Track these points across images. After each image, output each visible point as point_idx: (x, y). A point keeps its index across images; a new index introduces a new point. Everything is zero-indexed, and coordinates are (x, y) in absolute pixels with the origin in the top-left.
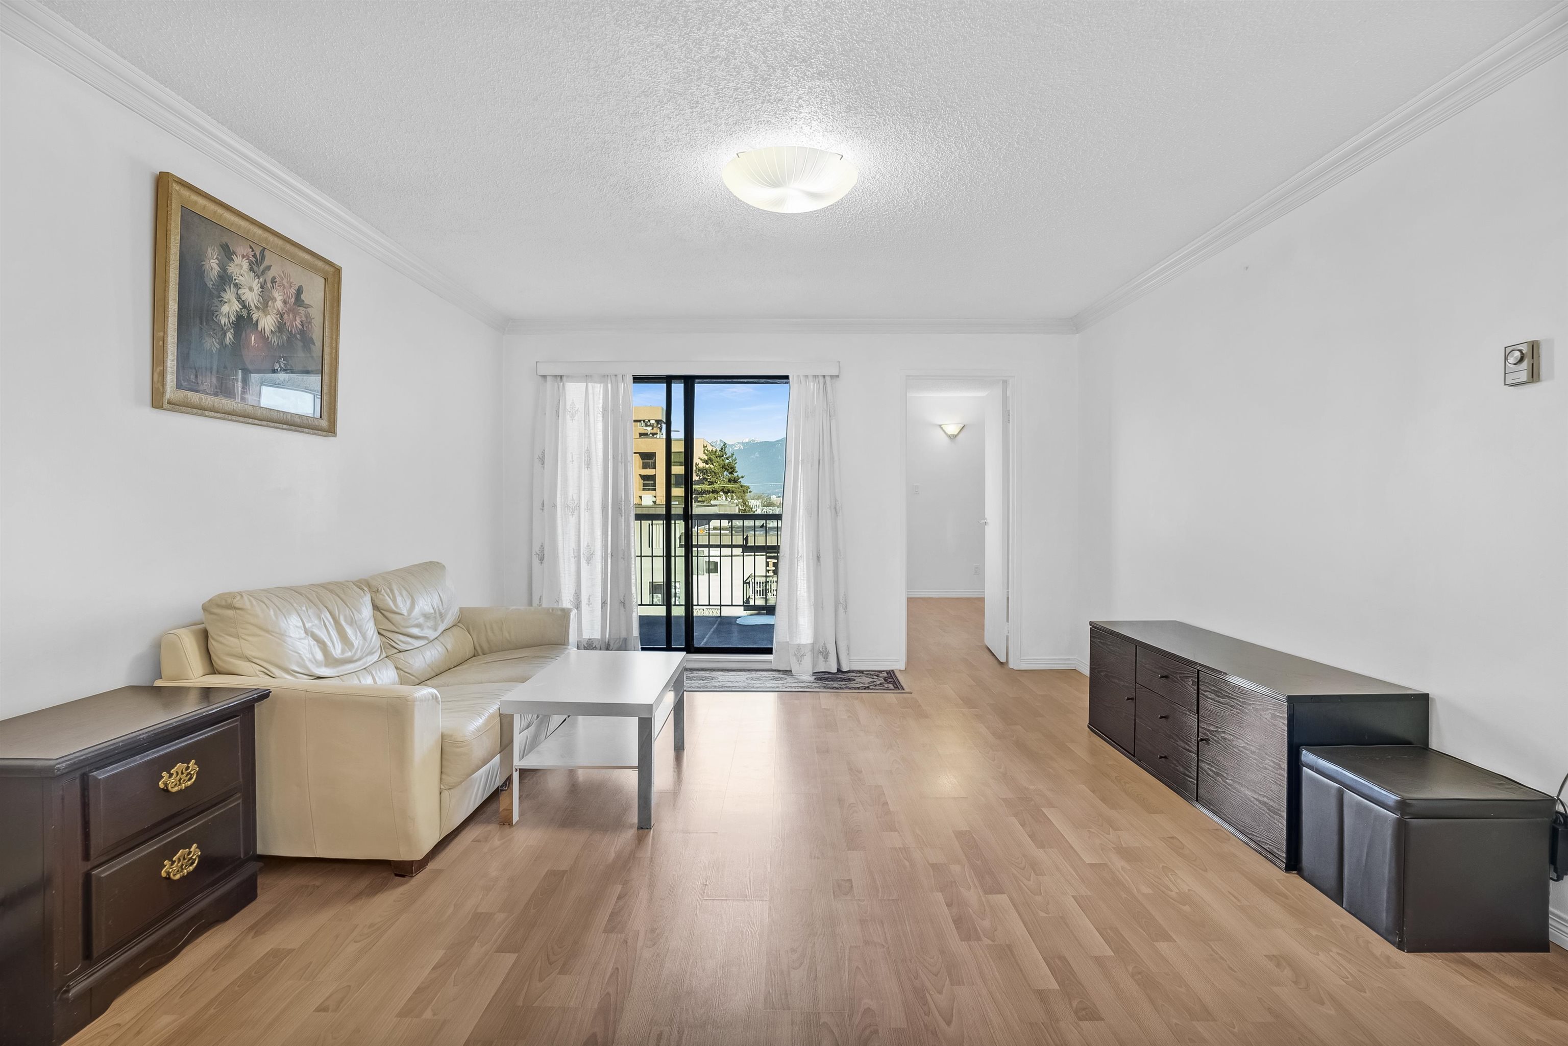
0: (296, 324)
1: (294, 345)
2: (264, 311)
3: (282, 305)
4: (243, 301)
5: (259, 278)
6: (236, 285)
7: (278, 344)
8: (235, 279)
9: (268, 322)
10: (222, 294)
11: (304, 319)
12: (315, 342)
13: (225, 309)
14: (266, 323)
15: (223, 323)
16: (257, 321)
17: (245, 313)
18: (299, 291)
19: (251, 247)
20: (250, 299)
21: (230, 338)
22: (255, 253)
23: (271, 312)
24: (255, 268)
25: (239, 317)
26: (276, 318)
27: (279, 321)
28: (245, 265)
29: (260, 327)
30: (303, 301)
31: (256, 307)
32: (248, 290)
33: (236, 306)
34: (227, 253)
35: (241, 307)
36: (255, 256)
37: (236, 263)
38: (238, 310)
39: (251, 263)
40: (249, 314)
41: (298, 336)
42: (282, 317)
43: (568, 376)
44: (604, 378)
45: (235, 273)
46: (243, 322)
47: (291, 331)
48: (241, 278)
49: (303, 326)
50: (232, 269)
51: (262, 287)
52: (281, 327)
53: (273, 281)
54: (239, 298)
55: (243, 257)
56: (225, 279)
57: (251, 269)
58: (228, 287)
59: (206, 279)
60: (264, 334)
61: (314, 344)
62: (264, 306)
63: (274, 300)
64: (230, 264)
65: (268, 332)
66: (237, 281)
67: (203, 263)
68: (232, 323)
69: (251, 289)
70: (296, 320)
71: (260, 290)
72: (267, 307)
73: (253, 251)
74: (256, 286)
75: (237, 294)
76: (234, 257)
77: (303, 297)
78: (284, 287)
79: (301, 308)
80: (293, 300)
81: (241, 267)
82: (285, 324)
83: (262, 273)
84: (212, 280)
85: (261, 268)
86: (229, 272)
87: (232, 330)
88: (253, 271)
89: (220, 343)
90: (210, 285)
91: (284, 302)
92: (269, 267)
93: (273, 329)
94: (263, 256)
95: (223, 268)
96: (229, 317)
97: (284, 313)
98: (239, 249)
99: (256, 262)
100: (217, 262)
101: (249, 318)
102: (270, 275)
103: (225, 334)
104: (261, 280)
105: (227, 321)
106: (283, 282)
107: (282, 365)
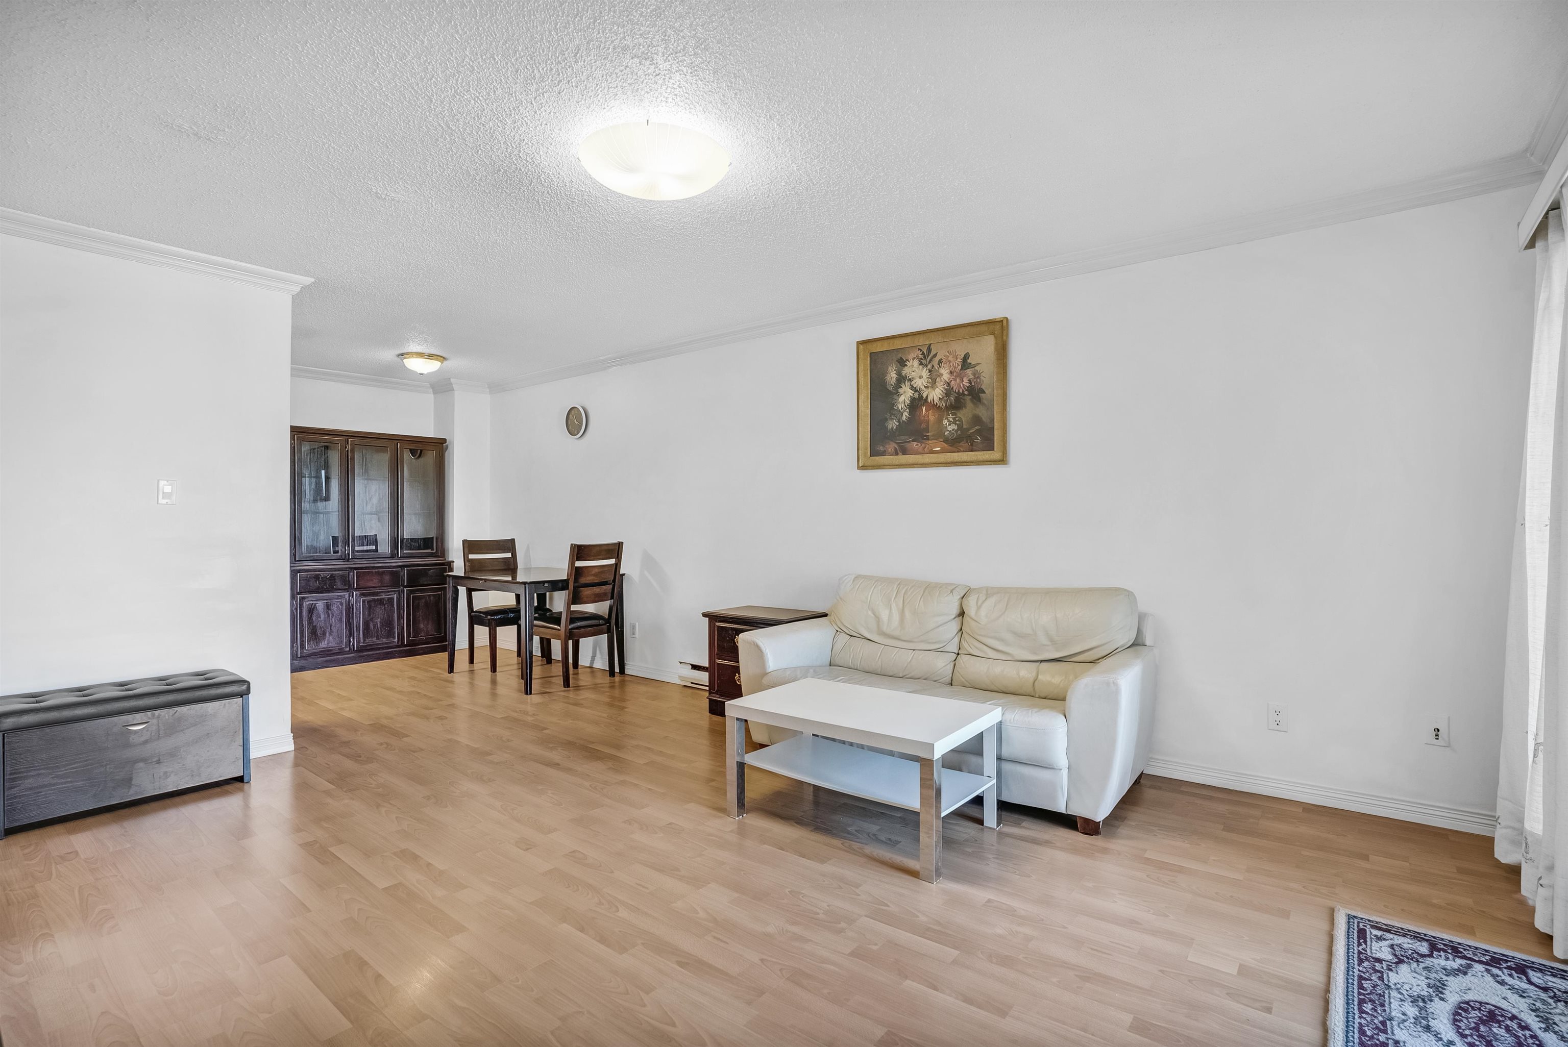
0: (963, 385)
1: (962, 400)
2: (932, 387)
3: (949, 376)
4: (915, 388)
5: (927, 367)
6: (910, 380)
7: (946, 405)
8: (908, 377)
9: (937, 394)
10: (899, 390)
11: (971, 377)
12: (985, 390)
13: (902, 399)
14: (935, 396)
15: (900, 408)
16: (927, 397)
17: (916, 395)
18: (966, 357)
19: (919, 349)
20: (920, 384)
21: (906, 416)
22: (923, 352)
23: (938, 385)
24: (923, 361)
25: (913, 400)
26: (944, 388)
27: (946, 389)
28: (916, 363)
29: (929, 400)
30: (970, 363)
31: (925, 387)
32: (918, 379)
33: (910, 393)
34: (902, 363)
35: (913, 392)
36: (923, 354)
37: (908, 366)
38: (912, 395)
39: (920, 360)
40: (919, 395)
41: (966, 393)
42: (949, 384)
45: (908, 373)
46: (917, 402)
47: (959, 391)
48: (913, 373)
49: (970, 383)
50: (906, 371)
51: (930, 371)
52: (948, 393)
53: (940, 362)
54: (912, 388)
55: (914, 359)
56: (901, 379)
57: (921, 364)
58: (903, 384)
59: (888, 387)
60: (934, 402)
61: (984, 392)
62: (933, 383)
63: (941, 375)
64: (904, 369)
65: (936, 400)
66: (910, 377)
67: (886, 378)
68: (908, 405)
69: (921, 377)
70: (963, 381)
71: (929, 374)
72: (935, 383)
73: (921, 350)
74: (925, 373)
75: (911, 385)
76: (907, 363)
77: (969, 361)
78: (950, 362)
79: (967, 371)
80: (960, 367)
81: (913, 366)
82: (953, 388)
83: (930, 362)
84: (892, 385)
85: (928, 360)
86: (903, 374)
87: (908, 410)
88: (923, 365)
89: (899, 422)
90: (891, 389)
91: (951, 372)
92: (935, 355)
93: (941, 397)
94: (929, 350)
95: (899, 374)
96: (905, 403)
97: (951, 381)
98: (910, 357)
99: (925, 357)
100: (895, 372)
101: (921, 397)
102: (937, 359)
103: (902, 414)
104: (929, 367)
105: (903, 405)
106: (949, 359)
107: (951, 420)
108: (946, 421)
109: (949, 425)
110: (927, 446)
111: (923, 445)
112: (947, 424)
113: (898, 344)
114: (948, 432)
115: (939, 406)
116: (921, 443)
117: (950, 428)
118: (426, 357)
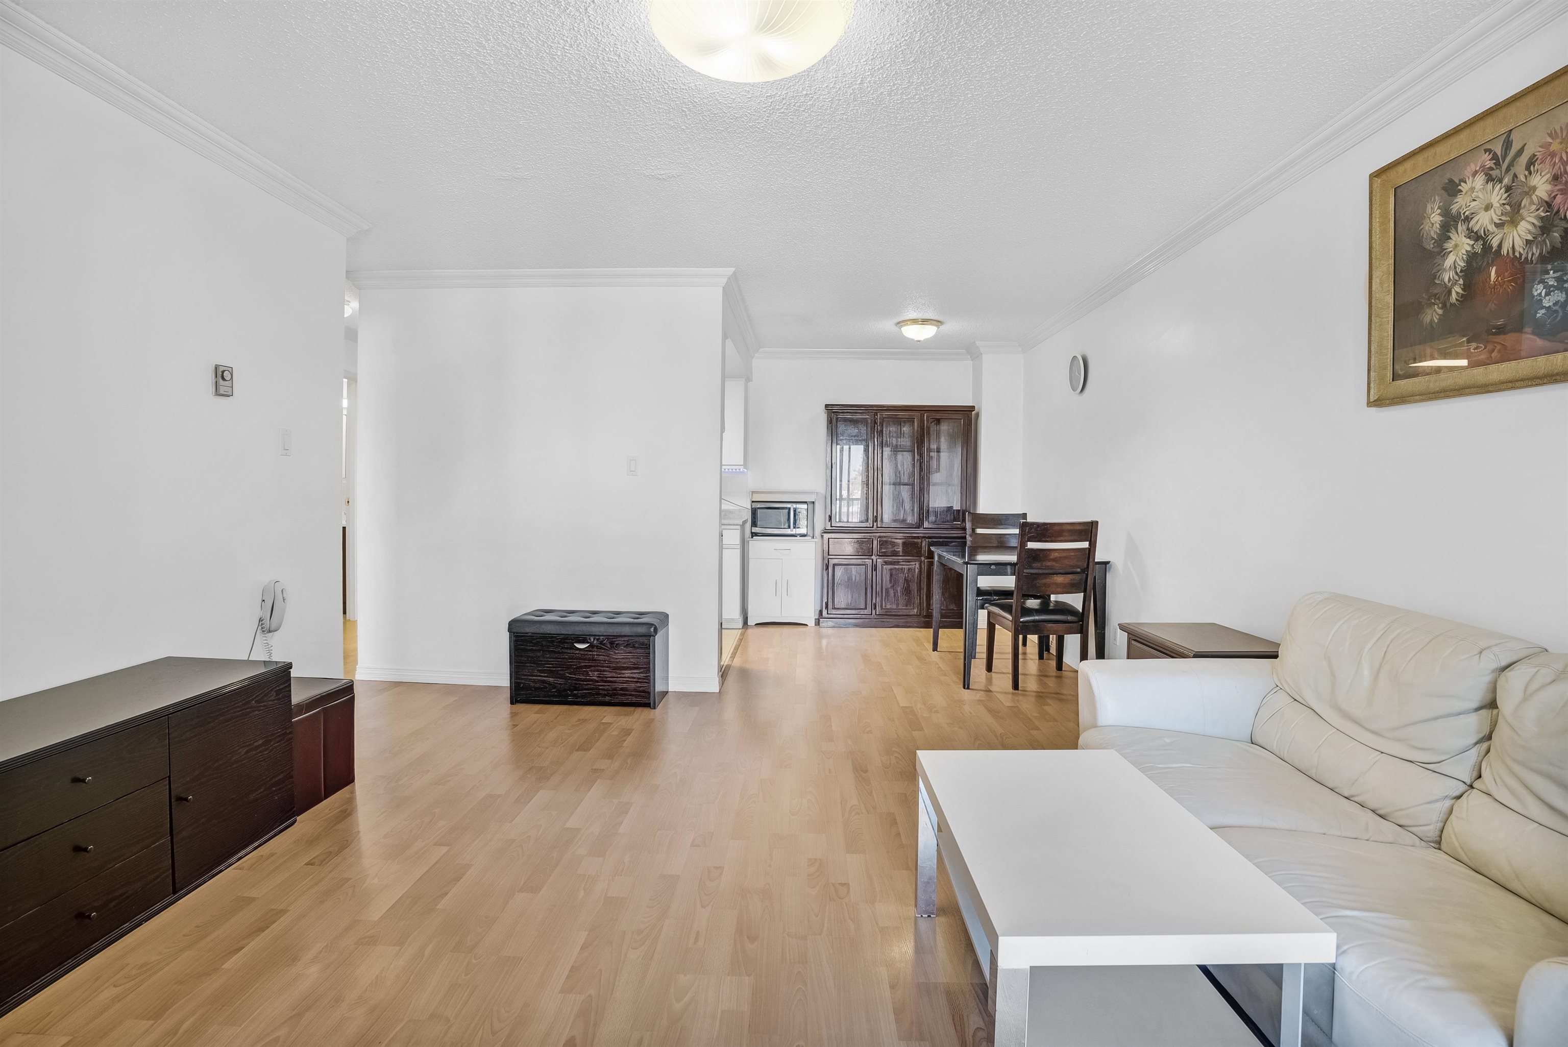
2: (1512, 222)
3: (1548, 187)
4: (1477, 233)
5: (1502, 182)
6: (1467, 219)
7: (1541, 254)
8: (1464, 214)
9: (1522, 233)
10: (1446, 245)
13: (1449, 261)
14: (1517, 238)
15: (1446, 280)
16: (1500, 246)
17: (1478, 247)
19: (1486, 151)
20: (1487, 222)
21: (1457, 293)
22: (1495, 153)
23: (1526, 214)
24: (1495, 173)
25: (1472, 257)
26: (1538, 217)
27: (1543, 218)
28: (1480, 180)
29: (1504, 251)
31: (1497, 225)
32: (1484, 212)
33: (1466, 245)
34: (1452, 189)
35: (1473, 242)
36: (1495, 157)
37: (1464, 191)
38: (1469, 248)
39: (1488, 172)
40: (1485, 244)
42: (1549, 205)
45: (1464, 206)
46: (1481, 261)
48: (1473, 204)
50: (1461, 204)
51: (1508, 189)
52: (1546, 226)
53: (1531, 162)
54: (1471, 234)
55: (1475, 174)
57: (1490, 179)
58: (1453, 231)
59: (1426, 243)
60: (1514, 253)
62: (1513, 214)
63: (1532, 190)
64: (1455, 201)
65: (1520, 248)
66: (1467, 213)
67: (1422, 227)
68: (1461, 271)
69: (1488, 207)
71: (1506, 195)
72: (1519, 211)
73: (1491, 151)
74: (1497, 196)
75: (1468, 229)
76: (1463, 186)
78: (1553, 155)
81: (1472, 189)
82: (1558, 211)
83: (1508, 170)
84: (1433, 238)
85: (1505, 166)
86: (1454, 211)
87: (1461, 282)
88: (1493, 180)
89: (1444, 306)
90: (1430, 246)
91: (1556, 178)
92: (1520, 152)
93: (1530, 237)
94: (1508, 144)
95: (1446, 212)
96: (1455, 268)
97: (1555, 197)
98: (1468, 172)
99: (1498, 164)
100: (1439, 211)
101: (1487, 248)
102: (1524, 159)
103: (1450, 292)
104: (1506, 181)
105: (1452, 274)
106: (1552, 148)
107: (1551, 282)
108: (1541, 287)
109: (1547, 294)
110: (1498, 347)
111: (1490, 347)
112: (1543, 294)
113: (1444, 154)
114: (1543, 311)
115: (1526, 258)
116: (1486, 342)
117: (1547, 302)
118: (920, 323)
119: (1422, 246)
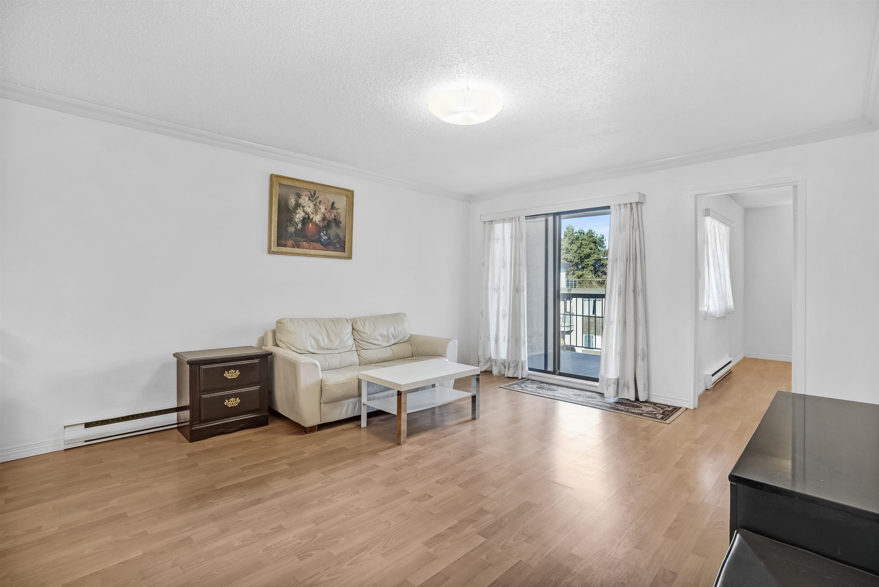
0: (331, 217)
1: (331, 225)
2: (315, 214)
3: (324, 210)
4: (306, 212)
5: (313, 202)
6: (303, 206)
7: (322, 225)
8: (302, 205)
9: (318, 219)
10: (296, 211)
11: (336, 214)
12: (342, 222)
13: (298, 216)
14: (316, 218)
15: (297, 221)
16: (312, 218)
17: (306, 216)
18: (333, 204)
19: (309, 191)
20: (309, 211)
21: (300, 226)
22: (311, 193)
23: (319, 214)
24: (311, 199)
25: (304, 218)
26: (322, 216)
27: (323, 217)
28: (307, 198)
29: (313, 220)
30: (335, 207)
31: (312, 213)
32: (308, 207)
33: (303, 214)
34: (299, 196)
35: (305, 214)
36: (311, 194)
37: (302, 198)
38: (304, 215)
39: (309, 197)
40: (308, 216)
41: (333, 221)
42: (324, 215)
43: (495, 221)
44: (511, 219)
46: (306, 220)
47: (329, 219)
48: (305, 203)
49: (335, 217)
50: (301, 201)
51: (314, 205)
52: (324, 219)
53: (320, 202)
54: (304, 211)
55: (306, 196)
56: (298, 205)
57: (310, 199)
58: (299, 208)
59: (289, 207)
61: (341, 223)
62: (316, 212)
63: (320, 209)
64: (300, 200)
65: (317, 222)
66: (303, 205)
67: (288, 201)
68: (301, 220)
69: (309, 207)
70: (331, 215)
71: (314, 206)
72: (317, 212)
73: (310, 192)
74: (312, 205)
75: (303, 209)
76: (302, 197)
77: (335, 206)
78: (325, 203)
79: (334, 210)
80: (330, 207)
81: (305, 199)
82: (326, 217)
83: (315, 200)
84: (292, 207)
85: (314, 198)
86: (299, 202)
87: (301, 223)
88: (310, 200)
89: (296, 228)
90: (291, 208)
91: (326, 209)
92: (318, 197)
93: (320, 220)
94: (315, 194)
95: (297, 201)
96: (299, 219)
97: (326, 213)
98: (304, 193)
99: (312, 196)
100: (294, 200)
101: (309, 218)
102: (318, 200)
103: (298, 225)
104: (314, 202)
105: (298, 220)
106: (325, 201)
107: (325, 233)
108: (322, 234)
109: (324, 236)
110: (312, 245)
111: (310, 244)
112: (323, 235)
113: (298, 184)
114: (323, 240)
115: (319, 225)
116: (309, 243)
117: (324, 238)
119: (288, 207)
